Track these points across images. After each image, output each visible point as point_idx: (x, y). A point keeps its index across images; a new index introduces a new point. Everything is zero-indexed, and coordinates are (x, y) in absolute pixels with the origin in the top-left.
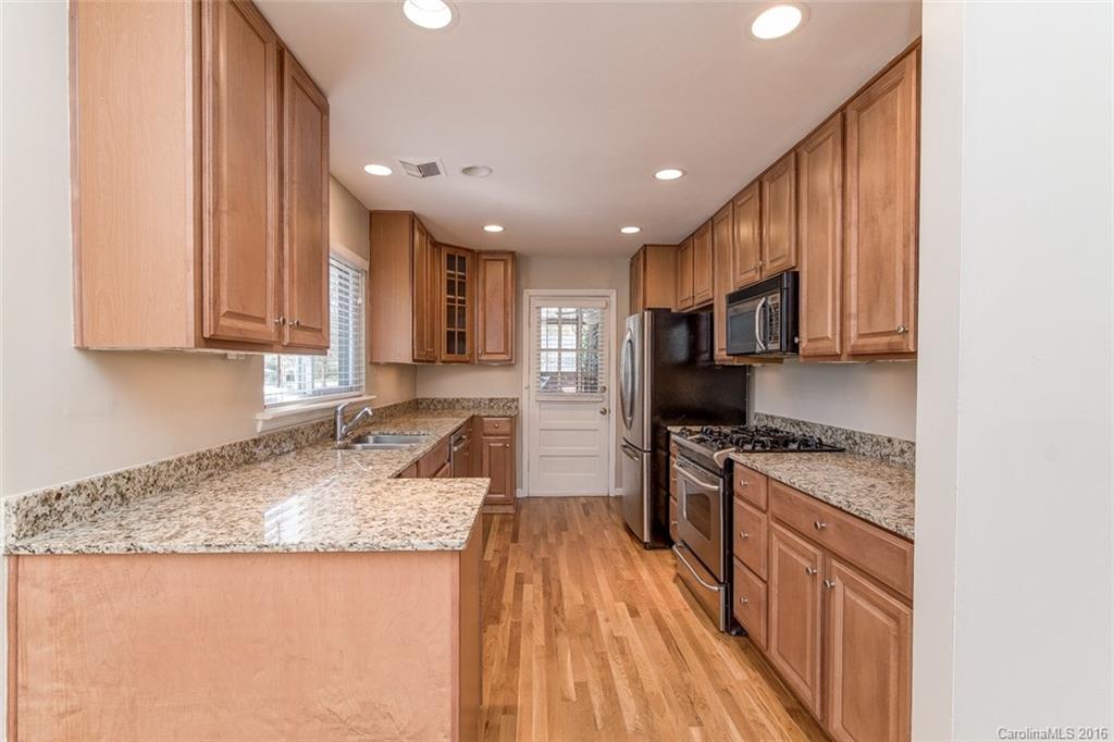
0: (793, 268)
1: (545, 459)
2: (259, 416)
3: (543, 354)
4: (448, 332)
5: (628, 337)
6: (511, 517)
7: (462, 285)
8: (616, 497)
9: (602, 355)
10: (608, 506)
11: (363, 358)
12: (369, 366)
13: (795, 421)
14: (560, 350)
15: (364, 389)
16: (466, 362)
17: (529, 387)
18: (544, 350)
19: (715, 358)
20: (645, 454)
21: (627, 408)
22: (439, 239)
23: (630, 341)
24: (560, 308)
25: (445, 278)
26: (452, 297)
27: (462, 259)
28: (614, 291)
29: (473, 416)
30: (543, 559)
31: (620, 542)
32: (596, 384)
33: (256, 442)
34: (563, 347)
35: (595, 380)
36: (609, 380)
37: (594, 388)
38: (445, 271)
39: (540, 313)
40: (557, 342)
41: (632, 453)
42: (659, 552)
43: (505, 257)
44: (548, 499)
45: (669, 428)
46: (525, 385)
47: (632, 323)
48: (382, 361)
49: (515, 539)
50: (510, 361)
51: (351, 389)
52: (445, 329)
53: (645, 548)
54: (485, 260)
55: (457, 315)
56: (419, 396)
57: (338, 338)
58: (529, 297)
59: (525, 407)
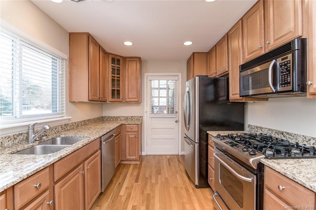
0: (301, 36)
1: (153, 140)
3: (153, 99)
4: (112, 89)
5: (187, 89)
6: (138, 166)
7: (118, 70)
8: (182, 155)
9: (176, 99)
10: (179, 160)
11: (65, 99)
13: (279, 131)
14: (159, 97)
15: (65, 114)
16: (121, 102)
17: (147, 112)
18: (153, 97)
19: (230, 98)
20: (196, 144)
21: (187, 122)
22: (108, 51)
23: (188, 92)
24: (159, 80)
25: (110, 67)
26: (114, 75)
27: (118, 60)
28: (181, 73)
29: (122, 125)
30: (148, 194)
31: (184, 182)
32: (173, 110)
34: (160, 96)
35: (173, 109)
36: (179, 109)
37: (173, 112)
38: (111, 65)
39: (151, 82)
40: (158, 94)
41: (189, 142)
42: (203, 189)
43: (136, 60)
44: (154, 156)
45: (208, 132)
46: (145, 111)
47: (188, 84)
48: (76, 101)
49: (137, 181)
50: (138, 102)
51: (58, 114)
53: (196, 188)
54: (128, 61)
55: (116, 81)
56: (104, 115)
57: (51, 90)
58: (147, 76)
59: (145, 119)
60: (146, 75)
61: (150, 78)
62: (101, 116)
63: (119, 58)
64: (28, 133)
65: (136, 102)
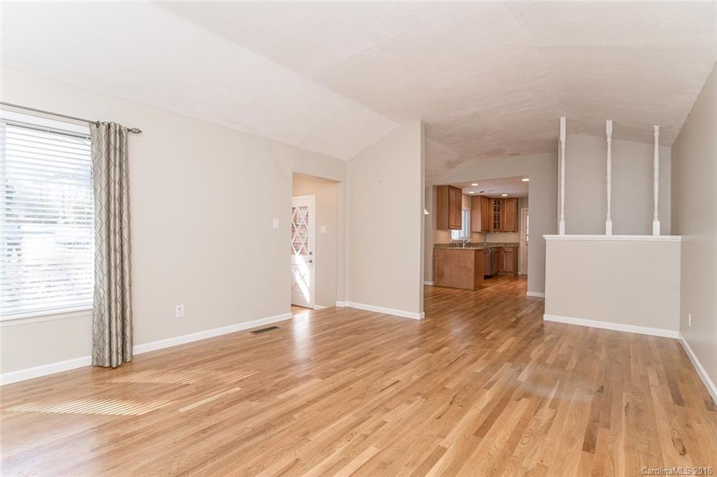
2: (450, 240)
7: (499, 209)
11: (470, 231)
15: (468, 237)
16: (501, 231)
17: (522, 239)
25: (493, 208)
26: (495, 213)
27: (499, 202)
29: (500, 247)
33: (451, 244)
38: (493, 205)
48: (473, 231)
50: (516, 230)
52: (493, 222)
54: (506, 201)
55: (497, 218)
56: (488, 242)
59: (521, 245)
60: (522, 210)
61: (525, 212)
63: (499, 199)
65: (514, 232)
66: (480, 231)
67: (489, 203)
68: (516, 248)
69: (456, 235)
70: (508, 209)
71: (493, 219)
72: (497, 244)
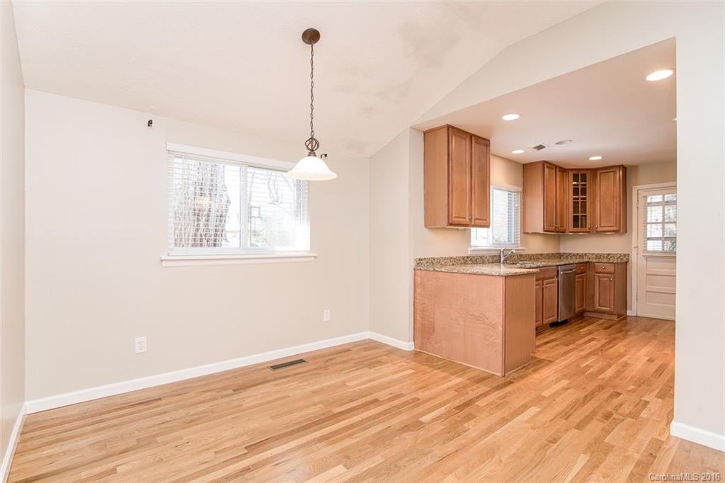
1: (650, 293)
2: (469, 249)
3: (649, 226)
4: (574, 216)
6: (614, 322)
7: (584, 189)
11: (519, 230)
12: (523, 235)
14: (664, 223)
15: (519, 245)
16: (587, 232)
17: (637, 247)
18: (649, 223)
24: (665, 195)
25: (572, 187)
26: (576, 197)
27: (584, 175)
29: (588, 262)
33: (468, 257)
34: (666, 221)
38: (572, 183)
39: (647, 200)
40: (661, 218)
43: (613, 170)
46: (634, 244)
48: (529, 231)
50: (622, 227)
51: (513, 244)
52: (571, 215)
54: (600, 174)
55: (580, 206)
56: (561, 251)
57: (507, 222)
58: (638, 190)
59: (633, 258)
60: (635, 189)
61: (642, 194)
62: (557, 252)
63: (584, 172)
64: (500, 256)
65: (617, 232)
66: (541, 231)
67: (562, 178)
68: (623, 265)
69: (481, 239)
70: (606, 189)
71: (571, 209)
72: (582, 256)
